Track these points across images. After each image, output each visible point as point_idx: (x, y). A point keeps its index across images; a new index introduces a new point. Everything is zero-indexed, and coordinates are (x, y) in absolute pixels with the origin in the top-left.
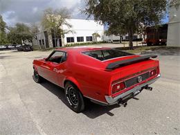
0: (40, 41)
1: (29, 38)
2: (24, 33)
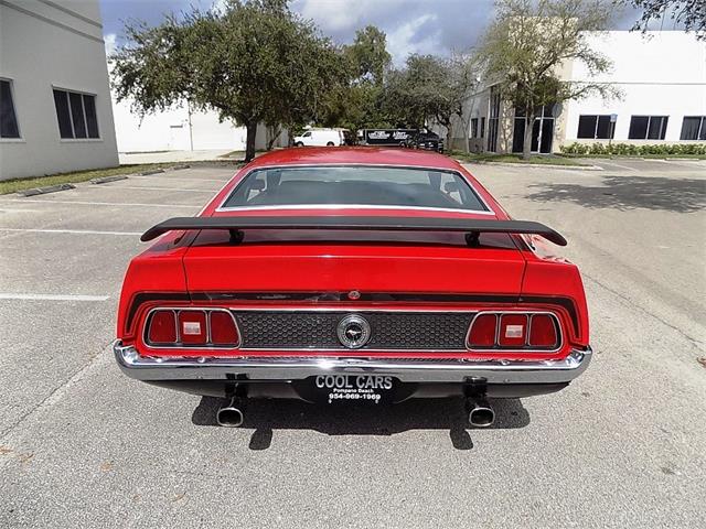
0: (475, 121)
1: (440, 109)
2: (424, 90)
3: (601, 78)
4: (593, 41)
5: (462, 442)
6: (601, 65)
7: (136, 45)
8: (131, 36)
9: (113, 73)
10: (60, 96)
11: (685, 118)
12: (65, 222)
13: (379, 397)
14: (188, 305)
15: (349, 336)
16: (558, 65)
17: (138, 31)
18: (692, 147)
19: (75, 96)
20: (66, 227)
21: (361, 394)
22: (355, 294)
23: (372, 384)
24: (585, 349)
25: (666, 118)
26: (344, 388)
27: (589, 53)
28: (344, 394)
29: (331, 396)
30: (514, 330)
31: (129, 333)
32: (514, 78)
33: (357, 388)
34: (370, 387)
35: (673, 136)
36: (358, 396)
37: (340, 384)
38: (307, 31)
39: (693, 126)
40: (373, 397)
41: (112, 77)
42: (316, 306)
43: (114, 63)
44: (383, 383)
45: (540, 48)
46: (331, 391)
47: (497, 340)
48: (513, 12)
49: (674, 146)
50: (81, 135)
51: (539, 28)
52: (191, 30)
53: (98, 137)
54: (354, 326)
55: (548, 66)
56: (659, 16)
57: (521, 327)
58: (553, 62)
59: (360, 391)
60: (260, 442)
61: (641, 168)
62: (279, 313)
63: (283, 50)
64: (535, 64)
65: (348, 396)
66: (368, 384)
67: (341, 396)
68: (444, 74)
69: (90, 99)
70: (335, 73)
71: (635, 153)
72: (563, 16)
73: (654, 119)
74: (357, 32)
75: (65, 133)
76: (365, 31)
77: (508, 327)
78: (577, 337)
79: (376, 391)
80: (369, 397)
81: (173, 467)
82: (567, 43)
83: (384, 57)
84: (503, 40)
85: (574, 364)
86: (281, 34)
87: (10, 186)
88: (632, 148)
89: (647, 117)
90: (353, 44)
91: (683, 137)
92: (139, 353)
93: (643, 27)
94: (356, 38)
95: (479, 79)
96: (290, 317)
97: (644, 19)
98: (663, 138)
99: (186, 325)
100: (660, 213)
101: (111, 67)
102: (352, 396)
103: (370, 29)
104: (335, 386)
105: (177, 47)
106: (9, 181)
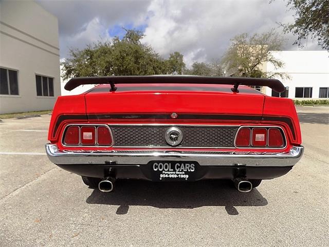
3: (280, 70)
4: (275, 55)
5: (232, 212)
6: (280, 65)
7: (73, 58)
8: (71, 54)
9: (62, 69)
10: (38, 78)
11: (320, 88)
12: (35, 127)
13: (187, 176)
14: (86, 122)
15: (171, 138)
16: (260, 65)
17: (75, 52)
18: (325, 101)
19: (45, 78)
20: (34, 129)
21: (178, 175)
22: (174, 116)
23: (183, 169)
24: (299, 146)
25: (312, 88)
26: (168, 171)
27: (274, 59)
28: (168, 175)
29: (161, 176)
30: (260, 137)
31: (54, 138)
32: (241, 70)
33: (176, 171)
34: (182, 171)
35: (316, 96)
36: (176, 176)
37: (166, 168)
38: (148, 50)
39: (324, 92)
40: (184, 176)
41: (61, 71)
42: (153, 122)
43: (63, 65)
44: (190, 168)
45: (252, 58)
46: (161, 172)
47: (251, 143)
48: (239, 43)
49: (317, 101)
50: (46, 95)
51: (251, 50)
52: (97, 51)
53: (53, 96)
54: (174, 133)
55: (256, 65)
56: (305, 38)
57: (264, 135)
58: (258, 64)
59: (177, 173)
60: (123, 211)
61: (303, 110)
62: (133, 126)
63: (137, 58)
64: (250, 65)
65: (170, 176)
66: (181, 168)
67: (167, 176)
68: (209, 70)
69: (51, 80)
70: (160, 69)
71: (299, 104)
72: (261, 44)
73: (306, 88)
74: (170, 54)
75: (39, 93)
76: (174, 54)
77: (256, 135)
78: (295, 139)
79: (186, 173)
80: (182, 176)
81: (74, 222)
82: (264, 55)
83: (182, 65)
84: (235, 54)
85: (295, 153)
86: (137, 51)
87: (12, 115)
88: (297, 101)
89: (303, 88)
90: (168, 59)
91: (321, 96)
92: (58, 148)
93: (298, 43)
94: (170, 57)
95: (225, 73)
96: (140, 128)
97: (298, 39)
98: (311, 97)
99: (85, 134)
100: (316, 125)
101: (62, 67)
102: (173, 176)
103: (176, 53)
104: (163, 170)
105: (91, 58)
106: (11, 114)
